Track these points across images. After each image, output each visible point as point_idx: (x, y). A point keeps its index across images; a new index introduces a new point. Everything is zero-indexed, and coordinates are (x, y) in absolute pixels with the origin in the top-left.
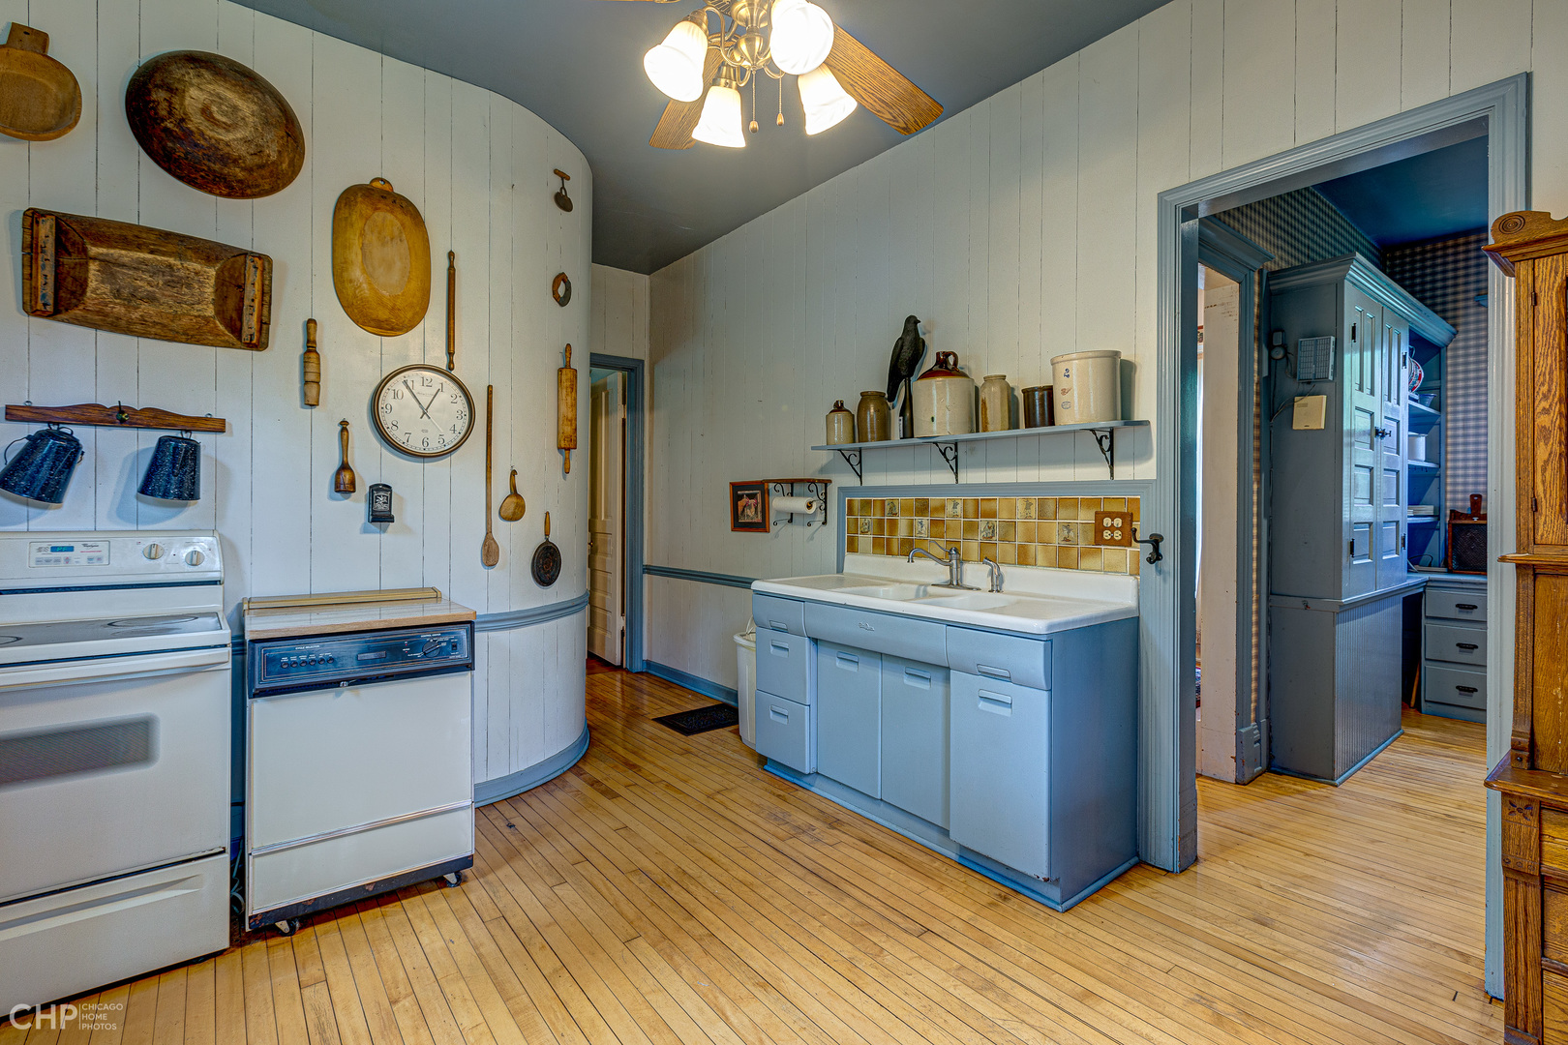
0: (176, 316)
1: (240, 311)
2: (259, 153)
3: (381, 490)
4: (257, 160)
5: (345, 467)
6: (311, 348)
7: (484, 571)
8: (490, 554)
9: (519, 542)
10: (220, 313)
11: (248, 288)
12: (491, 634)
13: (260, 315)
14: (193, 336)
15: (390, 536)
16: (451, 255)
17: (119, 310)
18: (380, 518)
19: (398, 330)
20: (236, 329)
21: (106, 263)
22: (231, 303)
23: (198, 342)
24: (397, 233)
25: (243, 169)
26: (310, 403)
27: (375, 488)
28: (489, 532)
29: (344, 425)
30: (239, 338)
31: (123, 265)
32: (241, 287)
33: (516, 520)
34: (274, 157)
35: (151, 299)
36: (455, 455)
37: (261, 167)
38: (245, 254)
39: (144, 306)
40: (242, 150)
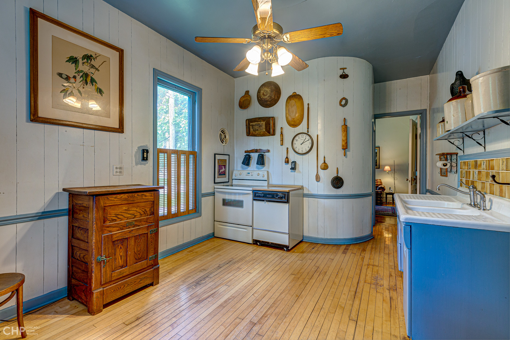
0: (260, 132)
1: (270, 129)
2: (271, 98)
3: (294, 163)
4: (271, 99)
5: (287, 158)
6: (282, 133)
7: (317, 183)
8: (318, 178)
9: (327, 176)
10: (266, 130)
11: (271, 124)
12: (319, 199)
13: (273, 129)
14: (263, 135)
15: (296, 173)
16: (308, 104)
17: (254, 133)
18: (293, 169)
19: (297, 125)
20: (269, 132)
21: (252, 125)
22: (268, 128)
23: (265, 136)
24: (294, 104)
25: (269, 102)
26: (282, 145)
27: (293, 162)
28: (318, 172)
29: (287, 148)
30: (270, 134)
31: (254, 125)
32: (270, 124)
33: (325, 170)
34: (273, 97)
35: (257, 130)
36: (309, 153)
37: (272, 100)
38: (270, 118)
39: (257, 131)
40: (268, 98)
